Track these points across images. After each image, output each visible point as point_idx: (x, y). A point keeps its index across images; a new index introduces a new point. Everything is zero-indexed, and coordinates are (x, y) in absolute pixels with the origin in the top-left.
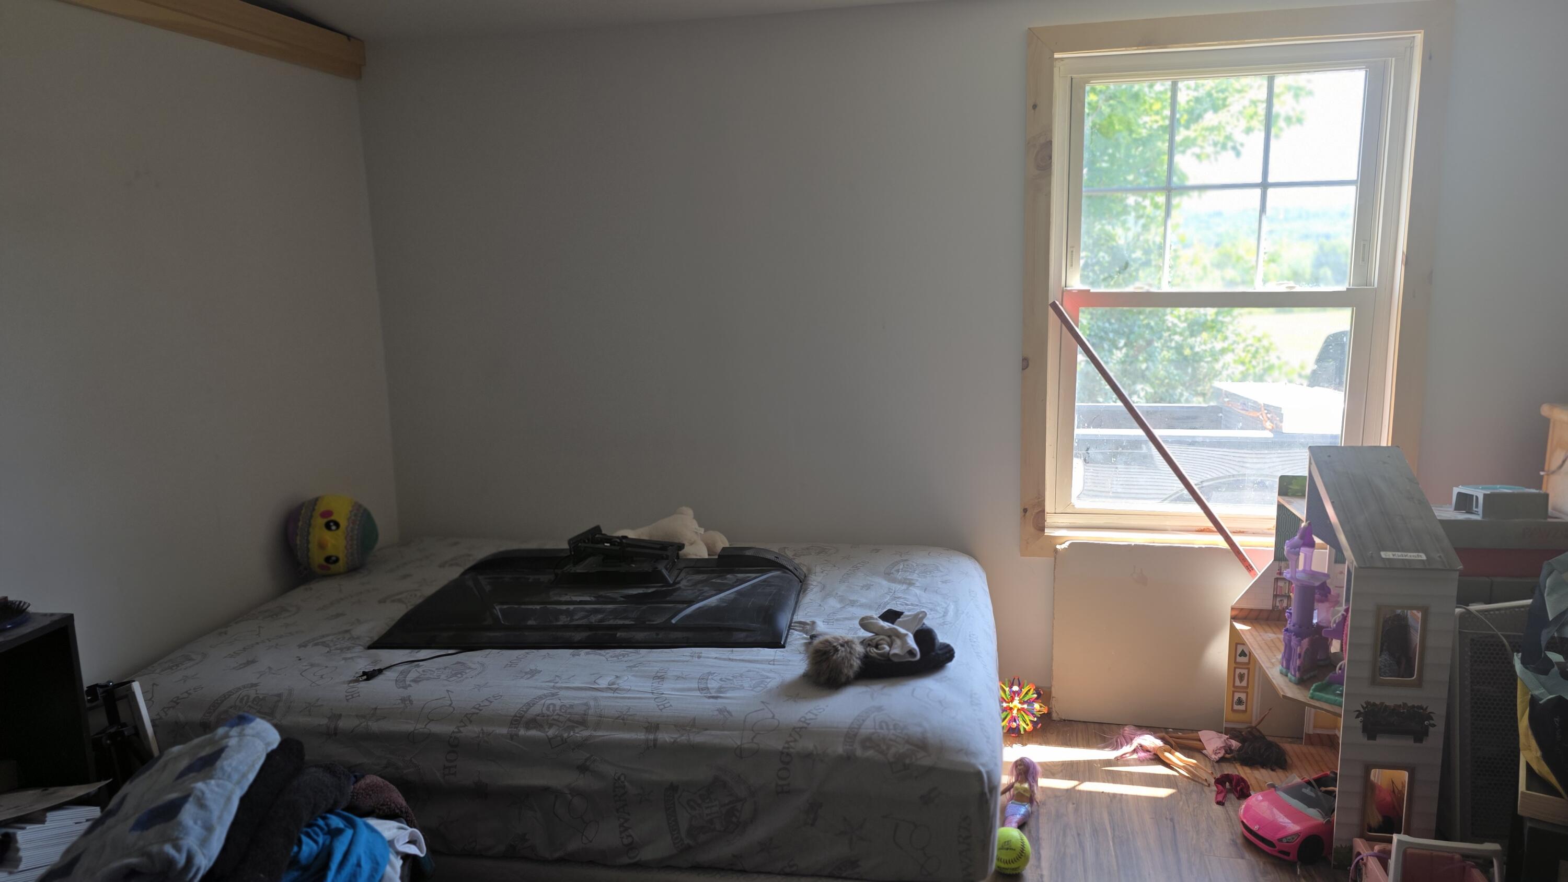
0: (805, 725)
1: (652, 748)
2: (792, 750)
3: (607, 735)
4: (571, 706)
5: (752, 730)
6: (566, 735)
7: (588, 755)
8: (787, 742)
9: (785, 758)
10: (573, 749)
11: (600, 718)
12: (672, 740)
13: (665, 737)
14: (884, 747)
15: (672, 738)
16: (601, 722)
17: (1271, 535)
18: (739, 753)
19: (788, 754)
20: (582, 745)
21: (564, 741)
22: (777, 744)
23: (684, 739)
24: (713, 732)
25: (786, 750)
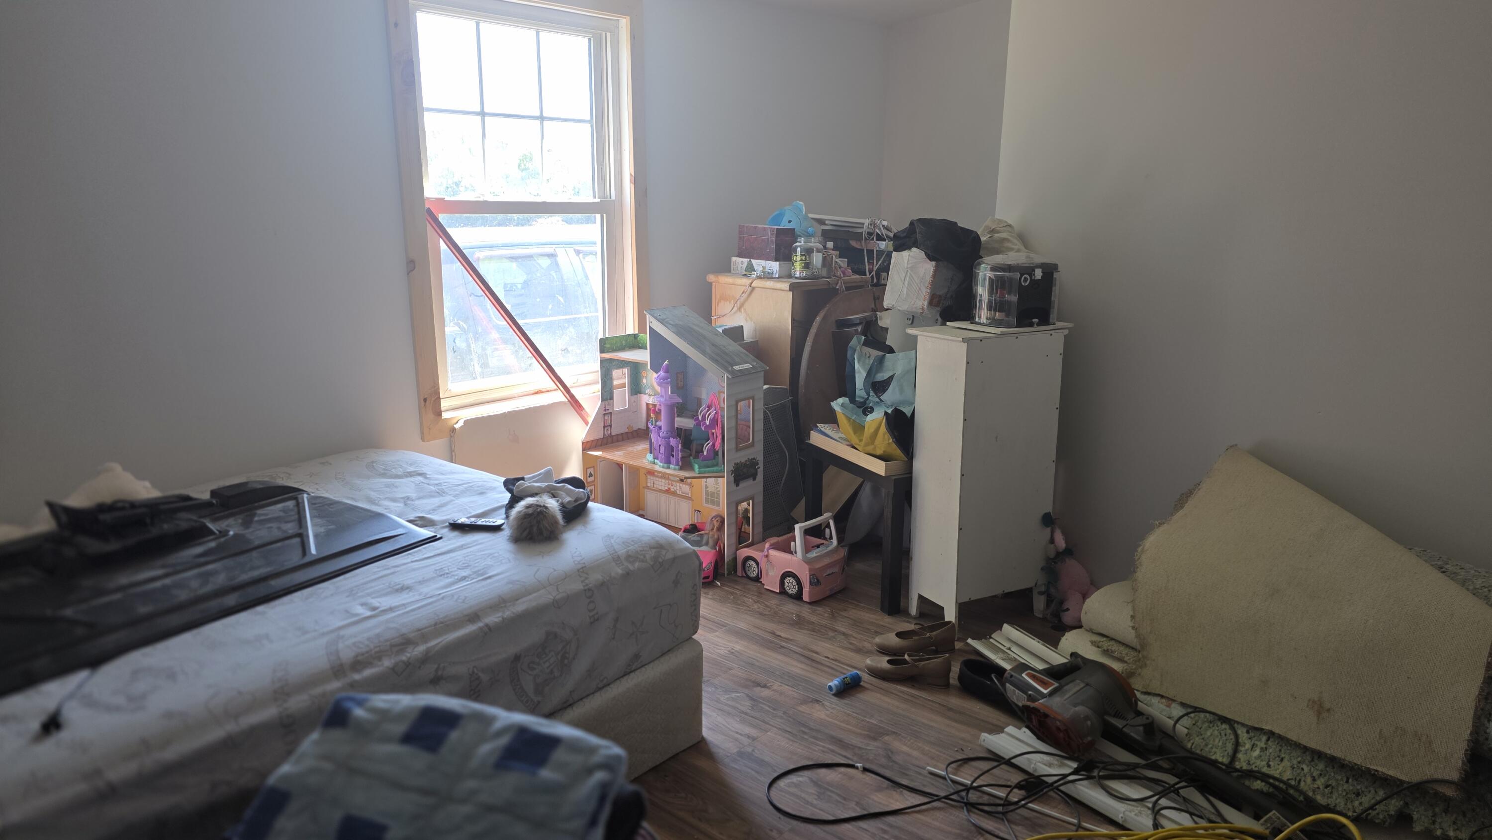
0: (584, 565)
1: (489, 631)
2: (590, 585)
3: (442, 641)
4: (378, 635)
5: (551, 585)
6: (404, 658)
7: (436, 666)
8: (582, 582)
9: (588, 593)
10: (419, 667)
11: (420, 632)
12: (501, 619)
13: (493, 619)
14: (642, 557)
15: (499, 617)
16: (424, 635)
17: (597, 383)
18: (556, 605)
19: (589, 590)
20: (425, 659)
21: (407, 664)
22: (577, 586)
23: (507, 614)
24: (524, 599)
25: (586, 588)
